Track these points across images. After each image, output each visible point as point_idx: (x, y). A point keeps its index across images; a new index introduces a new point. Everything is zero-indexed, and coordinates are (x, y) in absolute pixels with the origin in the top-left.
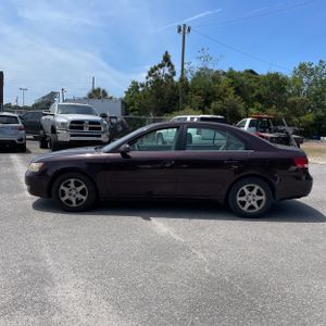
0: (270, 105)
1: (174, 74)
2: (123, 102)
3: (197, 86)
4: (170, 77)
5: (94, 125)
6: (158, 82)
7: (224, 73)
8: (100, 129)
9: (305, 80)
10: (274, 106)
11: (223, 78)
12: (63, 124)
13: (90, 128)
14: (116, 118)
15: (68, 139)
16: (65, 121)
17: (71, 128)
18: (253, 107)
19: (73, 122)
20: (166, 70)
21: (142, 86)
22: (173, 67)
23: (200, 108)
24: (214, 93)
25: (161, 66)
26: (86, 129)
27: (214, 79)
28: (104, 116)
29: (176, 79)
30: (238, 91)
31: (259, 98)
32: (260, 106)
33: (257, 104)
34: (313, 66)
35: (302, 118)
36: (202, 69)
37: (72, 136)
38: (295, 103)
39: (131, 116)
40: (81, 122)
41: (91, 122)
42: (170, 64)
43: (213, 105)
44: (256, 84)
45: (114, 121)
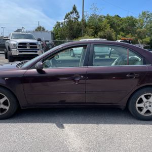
0: (128, 34)
1: (79, 17)
2: (52, 33)
3: (91, 24)
4: (76, 19)
5: (33, 45)
6: (70, 22)
7: (104, 17)
8: (36, 47)
9: (145, 20)
10: (130, 34)
11: (104, 19)
12: (14, 45)
13: (31, 47)
14: (48, 41)
15: (18, 54)
16: (15, 43)
17: (19, 47)
18: (120, 34)
19: (20, 44)
20: (74, 15)
21: (62, 24)
22: (78, 13)
23: (92, 35)
24: (100, 27)
25: (72, 13)
26: (28, 48)
27: (99, 20)
28: (39, 40)
29: (80, 20)
30: (112, 26)
31: (122, 30)
32: (123, 34)
33: (121, 33)
34: (149, 13)
35: (144, 40)
36: (93, 15)
37: (20, 52)
38: (140, 32)
39: (57, 40)
40: (25, 44)
41: (31, 44)
42: (76, 12)
43: (99, 33)
44: (121, 23)
45: (47, 43)
